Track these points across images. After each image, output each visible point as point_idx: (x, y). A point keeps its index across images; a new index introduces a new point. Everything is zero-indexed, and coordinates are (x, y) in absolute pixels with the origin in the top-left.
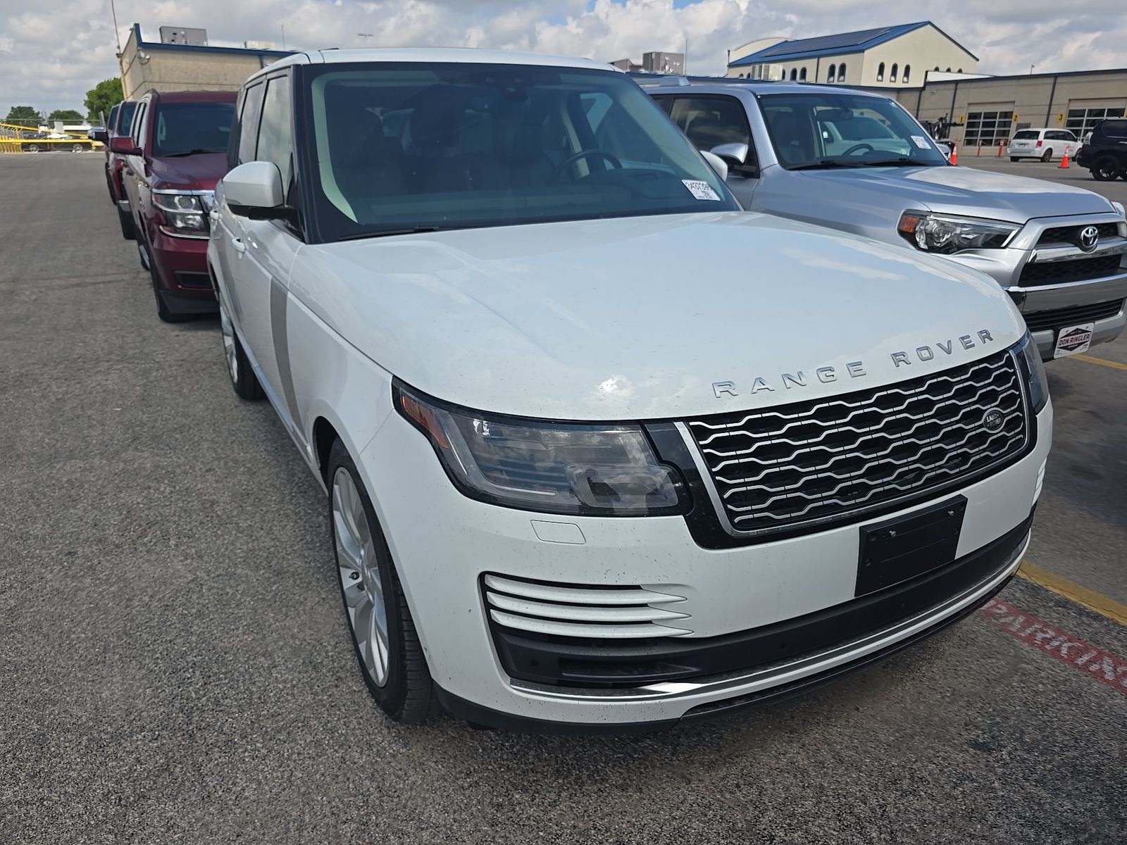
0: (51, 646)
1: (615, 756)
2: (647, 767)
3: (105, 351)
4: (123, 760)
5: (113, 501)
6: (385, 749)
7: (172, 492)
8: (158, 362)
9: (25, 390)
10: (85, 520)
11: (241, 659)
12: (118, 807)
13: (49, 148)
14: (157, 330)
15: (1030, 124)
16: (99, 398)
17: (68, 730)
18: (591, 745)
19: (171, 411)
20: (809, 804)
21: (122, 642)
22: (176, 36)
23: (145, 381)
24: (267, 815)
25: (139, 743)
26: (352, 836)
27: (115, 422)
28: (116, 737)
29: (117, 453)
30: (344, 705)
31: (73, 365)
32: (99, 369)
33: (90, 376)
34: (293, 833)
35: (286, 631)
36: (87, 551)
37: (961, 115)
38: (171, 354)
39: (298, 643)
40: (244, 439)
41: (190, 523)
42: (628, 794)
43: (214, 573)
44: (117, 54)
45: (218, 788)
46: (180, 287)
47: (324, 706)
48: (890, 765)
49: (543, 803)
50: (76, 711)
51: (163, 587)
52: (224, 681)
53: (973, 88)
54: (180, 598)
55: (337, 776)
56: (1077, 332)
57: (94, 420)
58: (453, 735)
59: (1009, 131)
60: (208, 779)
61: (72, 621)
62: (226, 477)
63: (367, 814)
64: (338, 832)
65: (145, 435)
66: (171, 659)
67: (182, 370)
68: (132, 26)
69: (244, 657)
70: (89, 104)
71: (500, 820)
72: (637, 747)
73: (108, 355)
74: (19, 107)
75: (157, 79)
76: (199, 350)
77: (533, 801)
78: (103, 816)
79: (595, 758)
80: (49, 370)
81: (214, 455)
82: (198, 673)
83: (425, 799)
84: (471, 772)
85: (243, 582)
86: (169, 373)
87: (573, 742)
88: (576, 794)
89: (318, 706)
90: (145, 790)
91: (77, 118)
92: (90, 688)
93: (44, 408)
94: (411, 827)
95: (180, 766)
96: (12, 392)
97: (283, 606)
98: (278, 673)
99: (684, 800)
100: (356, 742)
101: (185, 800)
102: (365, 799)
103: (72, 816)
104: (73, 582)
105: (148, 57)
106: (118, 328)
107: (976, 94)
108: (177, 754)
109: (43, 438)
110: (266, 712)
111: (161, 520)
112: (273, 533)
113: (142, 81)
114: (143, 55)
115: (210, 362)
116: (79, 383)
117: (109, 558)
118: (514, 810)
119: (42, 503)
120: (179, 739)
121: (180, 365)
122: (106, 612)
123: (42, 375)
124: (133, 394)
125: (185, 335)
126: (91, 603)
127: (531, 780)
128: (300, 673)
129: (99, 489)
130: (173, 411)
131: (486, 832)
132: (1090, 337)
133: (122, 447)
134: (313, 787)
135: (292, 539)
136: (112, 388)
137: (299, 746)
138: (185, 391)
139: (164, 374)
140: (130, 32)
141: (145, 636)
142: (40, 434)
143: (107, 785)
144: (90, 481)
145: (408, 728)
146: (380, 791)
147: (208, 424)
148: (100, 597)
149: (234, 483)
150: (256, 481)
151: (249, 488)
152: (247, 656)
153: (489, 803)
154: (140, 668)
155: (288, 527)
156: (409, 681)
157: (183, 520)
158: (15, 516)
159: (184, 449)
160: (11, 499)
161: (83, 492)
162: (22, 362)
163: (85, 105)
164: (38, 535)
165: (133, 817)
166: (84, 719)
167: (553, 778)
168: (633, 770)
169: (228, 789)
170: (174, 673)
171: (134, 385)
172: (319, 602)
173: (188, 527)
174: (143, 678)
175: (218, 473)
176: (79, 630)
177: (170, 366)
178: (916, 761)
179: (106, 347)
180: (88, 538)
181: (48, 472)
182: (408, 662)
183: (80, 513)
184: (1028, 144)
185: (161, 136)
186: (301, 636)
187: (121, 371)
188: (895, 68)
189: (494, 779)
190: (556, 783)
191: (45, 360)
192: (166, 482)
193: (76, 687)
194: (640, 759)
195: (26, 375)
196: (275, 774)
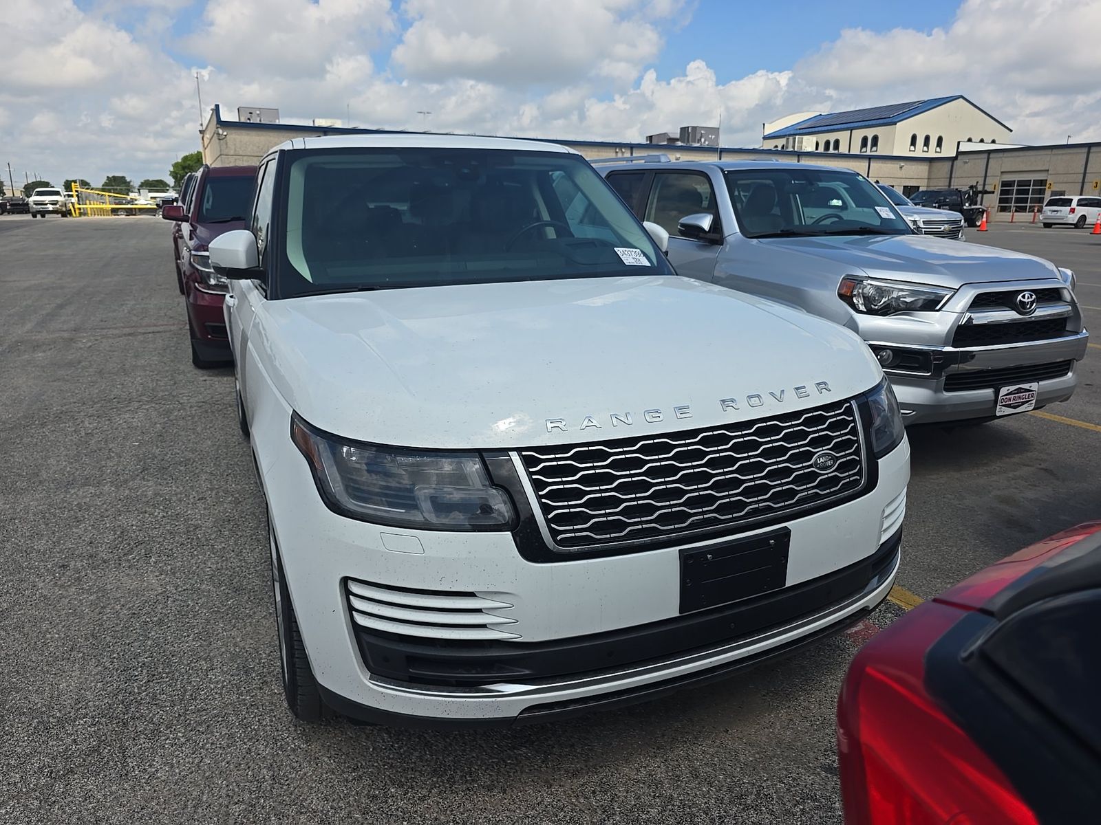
0: (28, 643)
1: (490, 761)
2: (517, 771)
3: (138, 393)
4: (62, 741)
5: (111, 522)
6: (288, 744)
7: (164, 517)
8: (181, 404)
9: (61, 425)
10: (83, 538)
11: (185, 662)
12: (48, 779)
13: (134, 213)
14: (189, 375)
15: (1064, 192)
16: (123, 433)
17: (24, 713)
18: (472, 750)
19: (181, 446)
20: (654, 812)
21: (88, 642)
22: (252, 115)
23: (166, 419)
24: (171, 793)
25: (79, 727)
26: (239, 815)
27: (130, 455)
28: (61, 722)
29: (126, 481)
30: (262, 705)
31: (109, 404)
32: (129, 408)
33: (120, 414)
34: (189, 809)
35: (231, 639)
36: (79, 564)
37: (994, 183)
38: (196, 397)
39: (237, 650)
40: (239, 472)
41: (172, 543)
42: (492, 794)
43: (182, 587)
44: (200, 131)
45: (136, 768)
46: (209, 337)
47: (245, 705)
48: (741, 782)
49: (414, 797)
50: (35, 698)
51: (135, 598)
52: (165, 680)
53: (1006, 157)
54: (147, 608)
55: (240, 765)
56: (1019, 391)
57: (113, 452)
58: (351, 735)
59: (1044, 198)
60: (129, 760)
61: (51, 623)
62: (214, 505)
63: (256, 798)
64: (228, 811)
65: (155, 467)
66: (125, 659)
67: (200, 411)
68: (213, 107)
69: (187, 660)
70: (174, 175)
71: (372, 809)
72: (512, 753)
73: (140, 396)
74: (113, 177)
75: (232, 152)
76: (221, 394)
77: (405, 795)
78: (34, 785)
79: (472, 761)
80: (87, 408)
81: (209, 486)
82: (145, 671)
83: (311, 788)
84: (358, 767)
85: (204, 596)
86: (189, 413)
87: (456, 747)
88: (445, 791)
89: (240, 704)
90: (74, 766)
91: (164, 187)
92: (51, 680)
93: (73, 441)
94: (292, 811)
95: (109, 748)
96: (49, 427)
97: (233, 619)
98: (213, 675)
99: (540, 802)
100: (264, 737)
101: (106, 776)
102: (259, 785)
103: (9, 783)
104: (60, 590)
105: (225, 133)
106: (156, 373)
107: (1009, 163)
108: (109, 738)
109: (66, 466)
110: (193, 707)
111: (148, 541)
112: (241, 555)
113: (219, 154)
114: (221, 131)
115: (226, 404)
116: (109, 420)
117: (94, 571)
118: (386, 802)
119: (51, 522)
120: (114, 725)
121: (200, 407)
122: (82, 618)
123: (79, 412)
124: (153, 430)
125: (212, 380)
126: (70, 609)
127: (409, 777)
128: (232, 675)
129: (102, 512)
130: (184, 447)
131: (357, 819)
132: (1035, 396)
133: (132, 476)
134: (217, 773)
135: (257, 561)
136: (136, 424)
137: (214, 738)
138: (199, 429)
139: (184, 414)
140: (211, 112)
141: (108, 638)
142: (64, 463)
143: (44, 760)
144: (97, 505)
145: (313, 727)
146: (274, 779)
147: (211, 459)
148: (79, 604)
149: (219, 511)
150: (239, 509)
151: (231, 515)
152: (191, 659)
153: (366, 794)
154: (97, 666)
155: (257, 550)
156: (298, 678)
157: (167, 541)
158: (25, 533)
159: (184, 480)
160: (26, 518)
161: (88, 514)
162: (64, 401)
163: (170, 175)
164: (40, 550)
165: (59, 787)
166: (39, 705)
167: (429, 777)
168: (503, 774)
169: (144, 769)
170: (124, 670)
171: (156, 423)
172: (266, 615)
173: (170, 548)
174: (97, 674)
175: (209, 501)
176: (55, 631)
177: (191, 407)
178: (767, 780)
179: (140, 389)
180: (83, 553)
181: (63, 496)
182: (297, 660)
183: (81, 532)
184: (1061, 211)
185: (207, 205)
186: (242, 644)
187: (148, 410)
188: (927, 139)
189: (376, 775)
190: (430, 781)
191: (85, 400)
192: (161, 507)
193: (40, 679)
194: (513, 764)
195: (66, 412)
196: (187, 760)
